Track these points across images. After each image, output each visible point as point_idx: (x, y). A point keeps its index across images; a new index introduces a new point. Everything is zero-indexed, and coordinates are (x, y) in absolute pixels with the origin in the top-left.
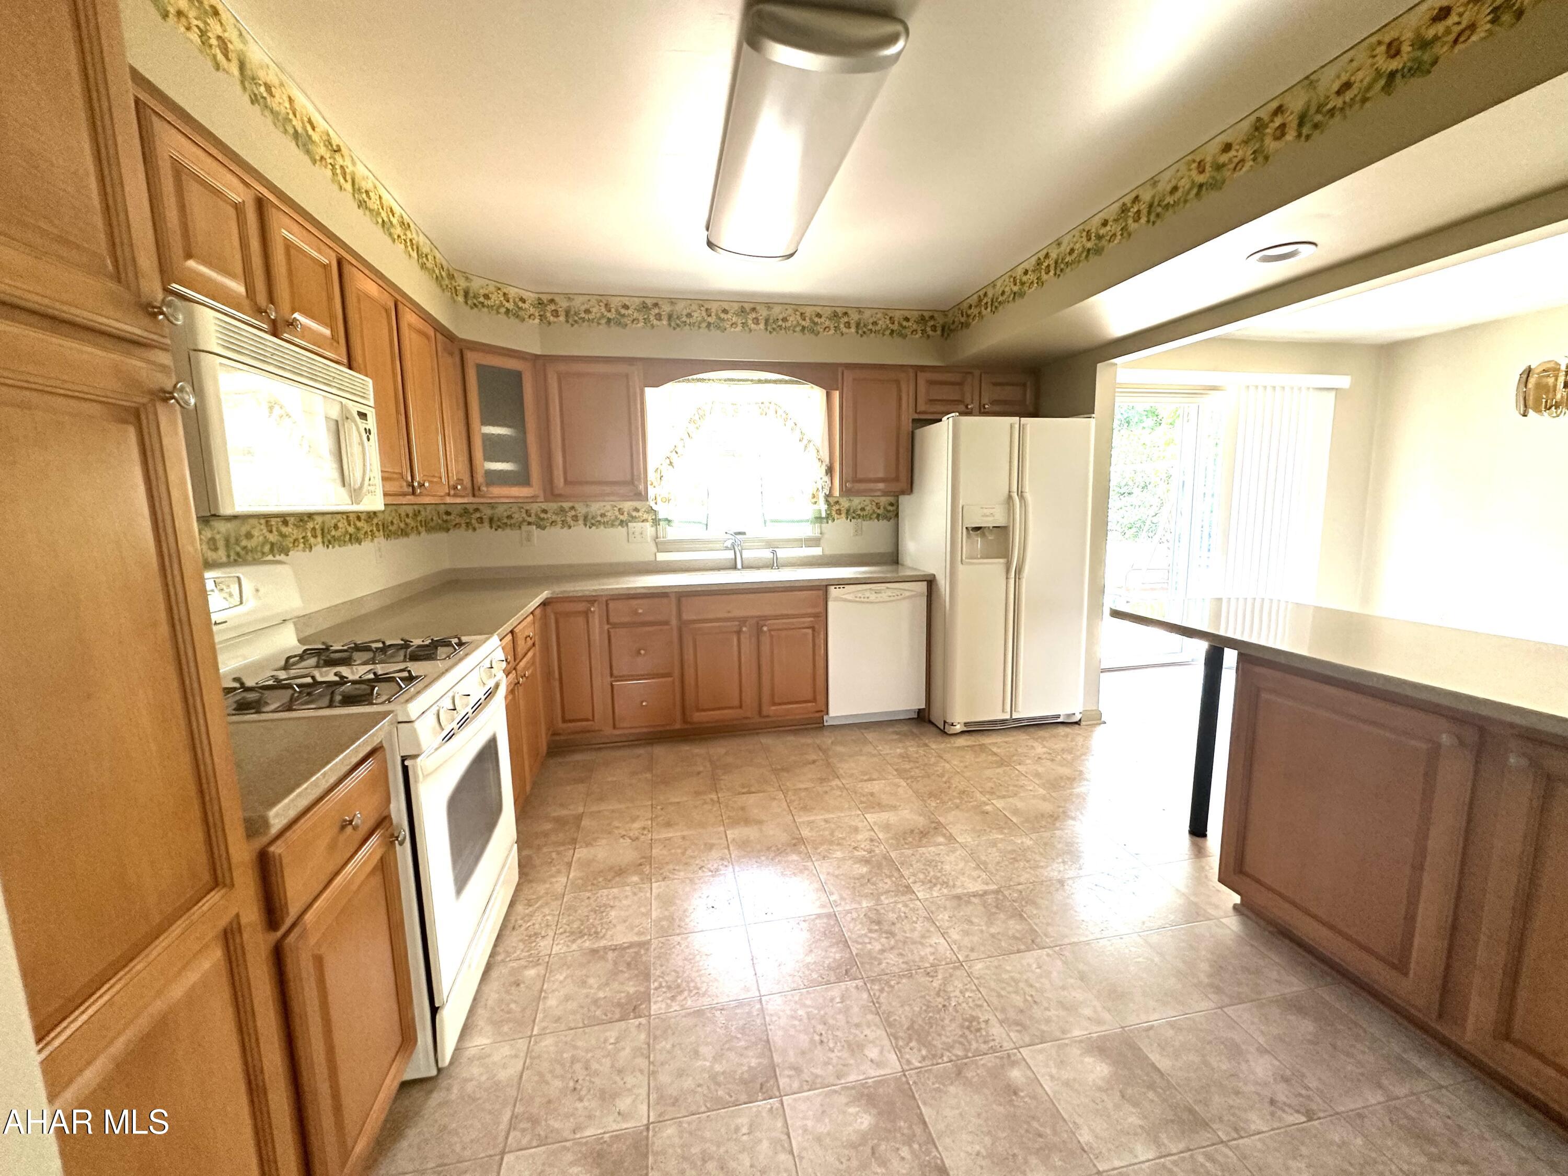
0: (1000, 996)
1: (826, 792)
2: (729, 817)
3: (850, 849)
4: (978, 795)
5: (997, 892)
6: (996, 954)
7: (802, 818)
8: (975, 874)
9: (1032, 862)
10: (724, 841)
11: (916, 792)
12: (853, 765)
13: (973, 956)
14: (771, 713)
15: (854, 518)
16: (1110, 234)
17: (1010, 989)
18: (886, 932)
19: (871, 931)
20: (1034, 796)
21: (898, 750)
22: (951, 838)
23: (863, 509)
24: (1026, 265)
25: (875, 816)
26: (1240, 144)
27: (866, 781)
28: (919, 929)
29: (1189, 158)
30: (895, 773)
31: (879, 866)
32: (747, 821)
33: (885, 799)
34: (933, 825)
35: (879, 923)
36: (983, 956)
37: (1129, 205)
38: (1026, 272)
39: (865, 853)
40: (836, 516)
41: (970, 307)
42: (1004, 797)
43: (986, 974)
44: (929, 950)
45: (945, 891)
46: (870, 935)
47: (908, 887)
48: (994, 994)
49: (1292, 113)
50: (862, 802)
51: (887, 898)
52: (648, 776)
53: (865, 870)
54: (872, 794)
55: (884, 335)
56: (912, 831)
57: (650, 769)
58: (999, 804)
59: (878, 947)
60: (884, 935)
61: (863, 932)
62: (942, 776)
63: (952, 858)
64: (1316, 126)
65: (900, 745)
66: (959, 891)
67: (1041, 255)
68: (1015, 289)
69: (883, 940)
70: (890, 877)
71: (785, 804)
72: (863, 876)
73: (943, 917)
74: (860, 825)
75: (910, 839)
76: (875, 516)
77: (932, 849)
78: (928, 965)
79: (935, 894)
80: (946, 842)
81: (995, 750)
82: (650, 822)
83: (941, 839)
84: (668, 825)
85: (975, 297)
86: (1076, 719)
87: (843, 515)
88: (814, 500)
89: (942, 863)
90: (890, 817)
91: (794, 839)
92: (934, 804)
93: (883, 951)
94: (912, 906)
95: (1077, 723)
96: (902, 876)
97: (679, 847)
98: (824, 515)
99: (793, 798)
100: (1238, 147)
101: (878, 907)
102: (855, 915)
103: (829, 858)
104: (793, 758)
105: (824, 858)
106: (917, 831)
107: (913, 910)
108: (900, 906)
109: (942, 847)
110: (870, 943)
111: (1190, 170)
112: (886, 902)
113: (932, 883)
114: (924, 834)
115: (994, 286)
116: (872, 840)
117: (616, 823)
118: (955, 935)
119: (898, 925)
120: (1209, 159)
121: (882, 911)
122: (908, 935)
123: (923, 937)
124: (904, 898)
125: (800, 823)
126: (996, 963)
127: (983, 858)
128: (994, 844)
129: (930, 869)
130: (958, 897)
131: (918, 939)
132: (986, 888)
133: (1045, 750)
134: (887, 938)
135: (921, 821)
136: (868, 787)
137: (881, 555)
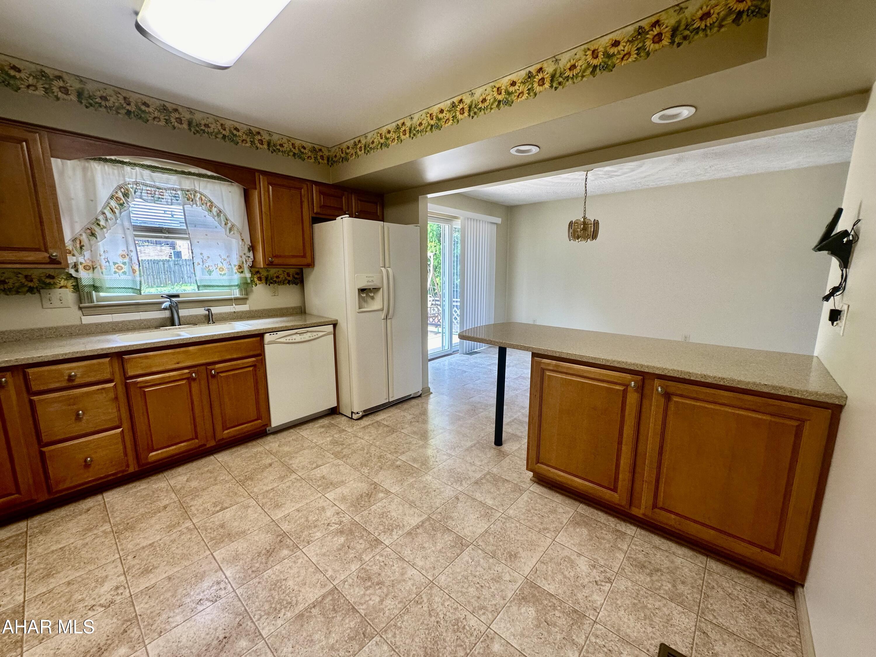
0: (463, 594)
1: (289, 487)
2: (212, 539)
3: (326, 527)
4: (389, 456)
5: (429, 518)
6: (448, 564)
7: (278, 515)
8: (411, 512)
9: (437, 491)
10: (215, 565)
11: (352, 466)
12: (301, 458)
13: (436, 572)
14: (225, 437)
15: (271, 283)
16: (446, 118)
17: (466, 585)
18: (378, 584)
19: (367, 589)
20: (419, 447)
21: (328, 439)
22: (387, 492)
23: (278, 277)
24: (389, 127)
25: (332, 493)
26: (521, 83)
27: (315, 468)
28: (397, 570)
29: (492, 84)
30: (333, 456)
31: (351, 532)
32: (230, 536)
33: (334, 478)
34: (373, 486)
35: (370, 579)
36: (442, 570)
37: (457, 104)
38: (389, 132)
39: (337, 526)
40: (258, 282)
41: (348, 148)
42: (403, 453)
43: (449, 582)
44: (410, 583)
45: (400, 532)
46: (368, 592)
47: (377, 540)
48: (460, 594)
49: (547, 74)
50: (319, 486)
51: (366, 556)
52: (107, 527)
53: (342, 539)
54: (323, 477)
55: (289, 155)
56: (361, 496)
57: (106, 519)
58: (403, 458)
59: (378, 599)
60: (377, 587)
61: (362, 593)
62: (363, 449)
63: (393, 506)
64: (560, 83)
65: (328, 435)
66: (408, 528)
67: (400, 123)
68: (382, 141)
69: (378, 592)
70: (362, 537)
71: (259, 508)
72: (343, 546)
73: (407, 553)
74: (325, 504)
75: (363, 503)
76: (287, 281)
77: (379, 504)
78: (414, 596)
79: (395, 537)
80: (386, 496)
81: (385, 423)
82: (122, 578)
83: (381, 495)
84: (147, 571)
85: (352, 141)
86: (419, 394)
87: (264, 281)
88: (240, 270)
89: (389, 512)
90: (344, 490)
91: (278, 536)
92: (366, 471)
93: (382, 601)
94: (385, 553)
95: (420, 396)
96: (370, 533)
97: (168, 590)
98: (249, 281)
99: (264, 501)
100: (519, 85)
101: (364, 566)
102: (350, 581)
103: (312, 542)
104: (252, 466)
105: (308, 543)
106: (364, 495)
107: (387, 556)
108: (377, 557)
109: (384, 500)
110: (370, 599)
111: (493, 91)
112: (367, 559)
113: (389, 530)
114: (369, 495)
115: (366, 137)
116: (338, 514)
117: (77, 596)
118: (420, 563)
119: (383, 574)
120: (503, 88)
121: (368, 568)
122: (392, 578)
123: (402, 574)
124: (378, 550)
125: (278, 520)
126: (450, 571)
127: (411, 498)
128: (412, 486)
129: (384, 520)
130: (409, 533)
131: (400, 578)
132: (421, 519)
133: (411, 416)
134: (380, 588)
135: (363, 487)
136: (318, 473)
137: (294, 308)
